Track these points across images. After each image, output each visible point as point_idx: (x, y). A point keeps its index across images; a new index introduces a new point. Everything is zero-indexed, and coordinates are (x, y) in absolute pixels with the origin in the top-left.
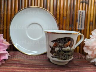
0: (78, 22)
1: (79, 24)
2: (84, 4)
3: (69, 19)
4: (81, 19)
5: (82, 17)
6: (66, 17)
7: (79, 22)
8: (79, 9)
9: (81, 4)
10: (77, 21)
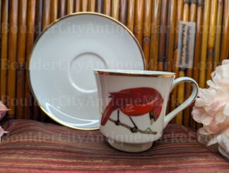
0: (178, 51)
1: (181, 55)
2: (193, 6)
3: (157, 43)
4: (185, 42)
5: (188, 38)
6: (150, 37)
7: (182, 49)
8: (182, 19)
9: (186, 6)
10: (177, 47)
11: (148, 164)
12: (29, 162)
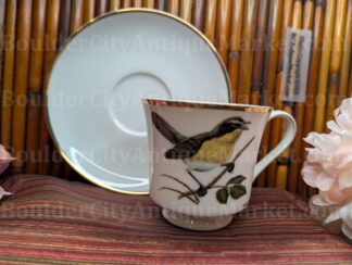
0: (284, 74)
1: (288, 81)
2: (309, 5)
3: (250, 61)
4: (294, 61)
5: (300, 55)
6: (240, 52)
7: (289, 72)
8: (291, 24)
9: (298, 4)
10: (281, 70)
11: (230, 250)
12: (42, 240)
